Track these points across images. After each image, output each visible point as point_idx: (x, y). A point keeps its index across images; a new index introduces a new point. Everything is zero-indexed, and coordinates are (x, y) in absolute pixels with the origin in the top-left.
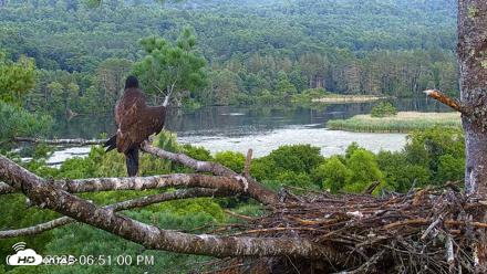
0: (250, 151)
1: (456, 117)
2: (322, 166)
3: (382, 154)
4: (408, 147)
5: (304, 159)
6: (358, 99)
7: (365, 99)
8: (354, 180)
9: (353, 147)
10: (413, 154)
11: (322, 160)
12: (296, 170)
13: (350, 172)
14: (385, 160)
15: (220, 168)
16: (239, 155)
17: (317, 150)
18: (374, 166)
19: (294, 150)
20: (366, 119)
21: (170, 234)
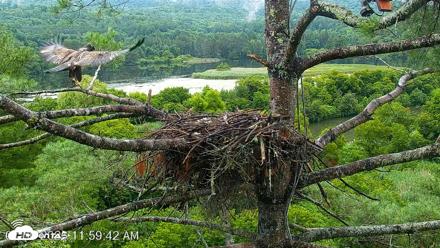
0: (150, 91)
1: (264, 70)
2: (190, 100)
3: (222, 92)
4: (237, 88)
5: (181, 95)
6: (209, 60)
7: (213, 60)
8: (209, 107)
9: (207, 88)
10: (240, 92)
11: (190, 97)
12: (175, 101)
13: (206, 104)
14: (224, 95)
15: (133, 101)
16: (143, 94)
17: (187, 91)
18: (220, 99)
19: (174, 91)
20: (213, 72)
21: (107, 139)
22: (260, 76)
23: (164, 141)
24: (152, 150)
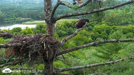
0: (9, 28)
1: (44, 21)
2: (22, 31)
3: (32, 28)
4: (36, 27)
5: (19, 30)
6: (28, 19)
7: (29, 19)
8: (28, 33)
9: (27, 27)
10: (37, 28)
11: (22, 30)
12: (17, 32)
13: (27, 32)
14: (32, 29)
17: (21, 28)
18: (31, 31)
19: (17, 28)
20: (29, 22)
22: (43, 23)
23: (14, 44)
24: (10, 47)
